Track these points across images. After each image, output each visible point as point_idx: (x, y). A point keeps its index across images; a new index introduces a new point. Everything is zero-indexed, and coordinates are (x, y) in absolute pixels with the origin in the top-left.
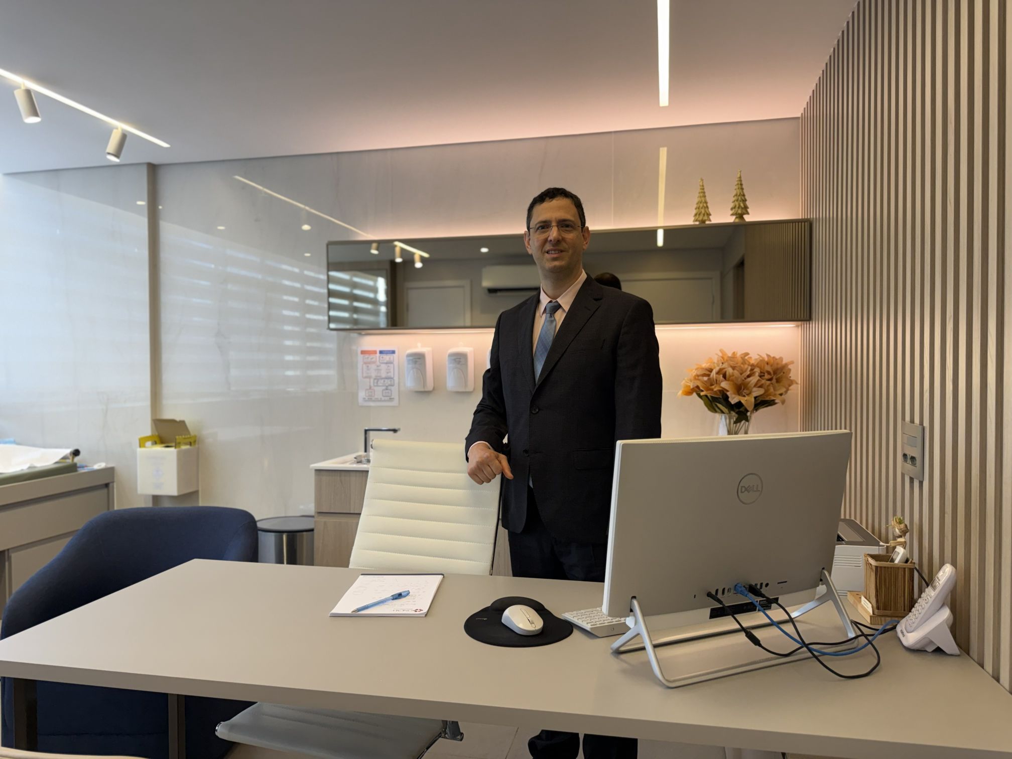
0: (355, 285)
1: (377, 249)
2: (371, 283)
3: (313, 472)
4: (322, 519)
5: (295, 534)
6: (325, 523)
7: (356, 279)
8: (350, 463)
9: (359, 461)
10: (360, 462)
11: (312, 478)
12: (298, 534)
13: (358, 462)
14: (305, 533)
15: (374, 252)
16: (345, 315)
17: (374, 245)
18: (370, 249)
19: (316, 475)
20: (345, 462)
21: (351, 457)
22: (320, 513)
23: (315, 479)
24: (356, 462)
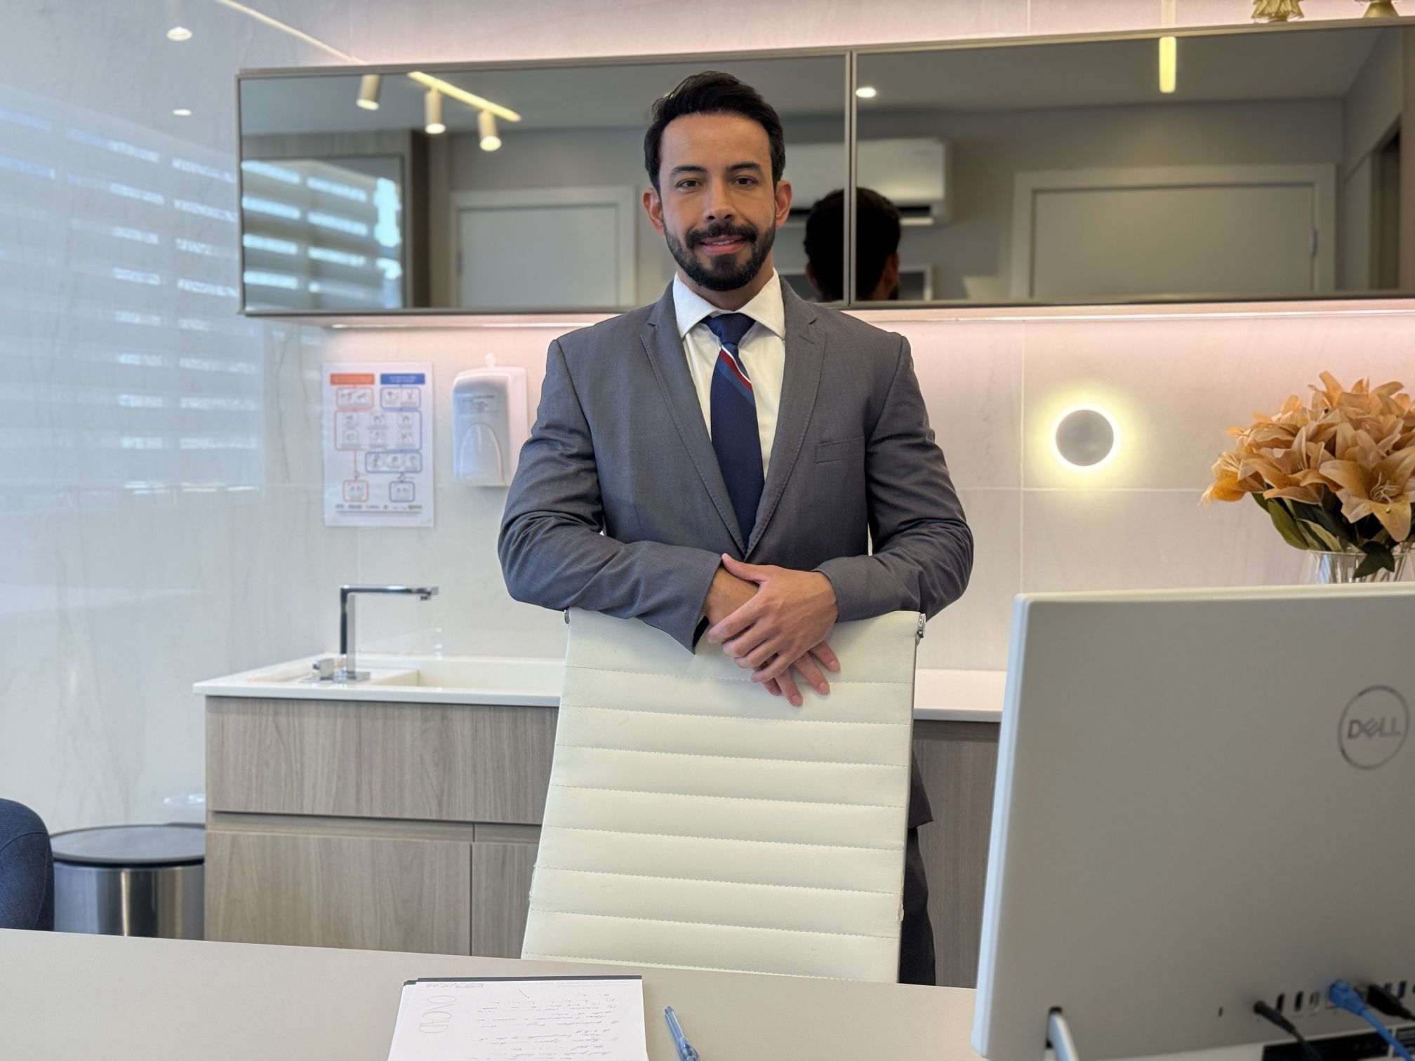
0: (315, 201)
2: (358, 195)
3: (203, 701)
4: (227, 831)
5: (153, 870)
6: (234, 841)
7: (316, 184)
8: (301, 679)
9: (326, 675)
10: (329, 678)
12: (160, 870)
13: (323, 679)
14: (179, 869)
15: (368, 104)
16: (288, 282)
17: (368, 82)
18: (356, 92)
19: (210, 709)
20: (288, 679)
21: (305, 664)
22: (220, 814)
23: (208, 722)
24: (318, 679)
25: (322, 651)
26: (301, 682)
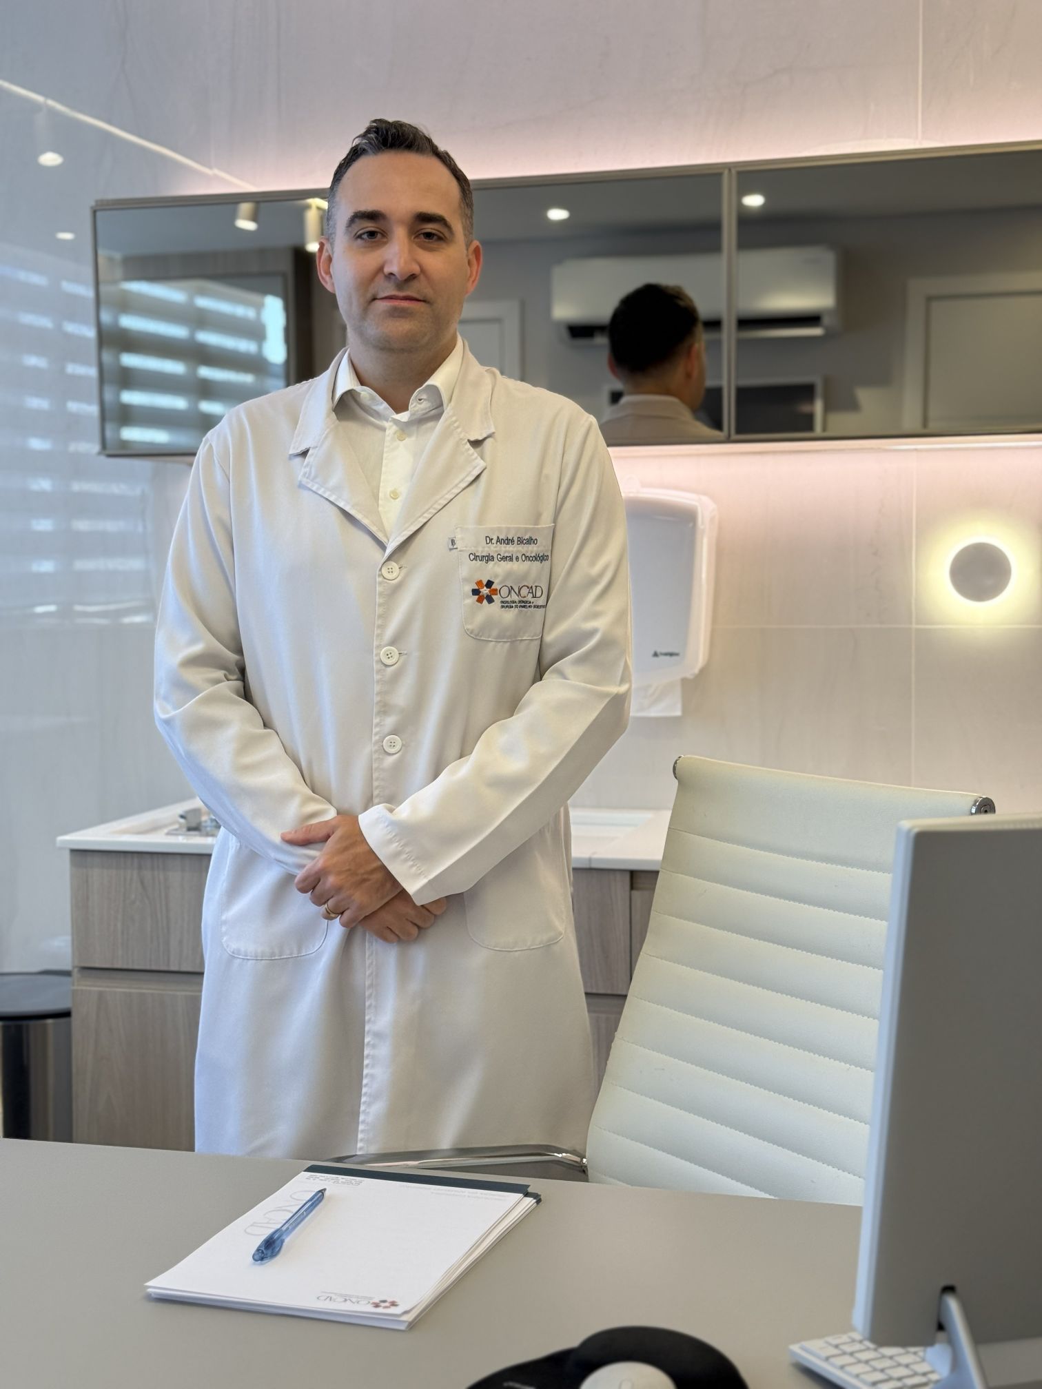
1: (254, 218)
3: (67, 856)
4: (93, 987)
5: (24, 1023)
6: (101, 995)
7: (203, 302)
8: (166, 831)
9: (193, 825)
10: (195, 828)
11: (62, 874)
12: (32, 1023)
13: (189, 829)
14: (50, 1021)
15: (246, 225)
17: (245, 207)
18: (234, 216)
19: (74, 864)
20: (154, 828)
21: (171, 813)
22: (88, 970)
23: (72, 876)
24: (185, 829)
25: (191, 796)
26: (168, 834)
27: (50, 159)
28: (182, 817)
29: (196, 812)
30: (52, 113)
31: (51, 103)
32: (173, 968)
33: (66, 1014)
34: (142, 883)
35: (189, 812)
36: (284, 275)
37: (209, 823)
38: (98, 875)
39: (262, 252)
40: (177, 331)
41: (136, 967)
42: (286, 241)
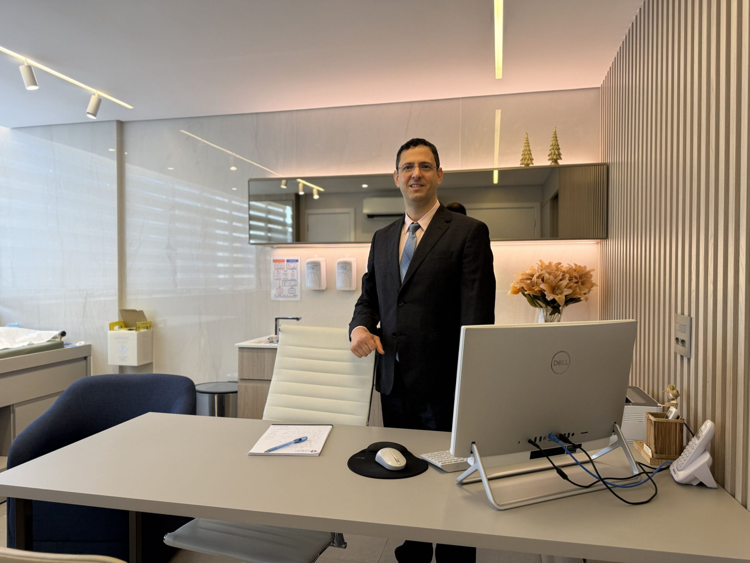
0: (269, 212)
1: (286, 185)
2: (281, 210)
3: (237, 349)
4: (244, 384)
5: (224, 395)
6: (246, 387)
7: (270, 207)
9: (271, 341)
10: (272, 342)
11: (236, 354)
12: (226, 395)
14: (231, 394)
15: (283, 187)
16: (262, 233)
17: (284, 182)
18: (280, 184)
19: (239, 351)
20: (261, 342)
21: (265, 338)
22: (242, 380)
23: (239, 355)
24: (269, 342)
25: (270, 334)
26: (264, 343)
27: (233, 168)
28: (268, 339)
29: (272, 338)
30: (234, 157)
31: (234, 154)
32: (266, 379)
33: (236, 392)
34: (258, 356)
35: (270, 338)
36: (293, 201)
37: (275, 341)
38: (246, 354)
39: (287, 195)
40: (263, 215)
41: (255, 379)
42: (294, 191)
